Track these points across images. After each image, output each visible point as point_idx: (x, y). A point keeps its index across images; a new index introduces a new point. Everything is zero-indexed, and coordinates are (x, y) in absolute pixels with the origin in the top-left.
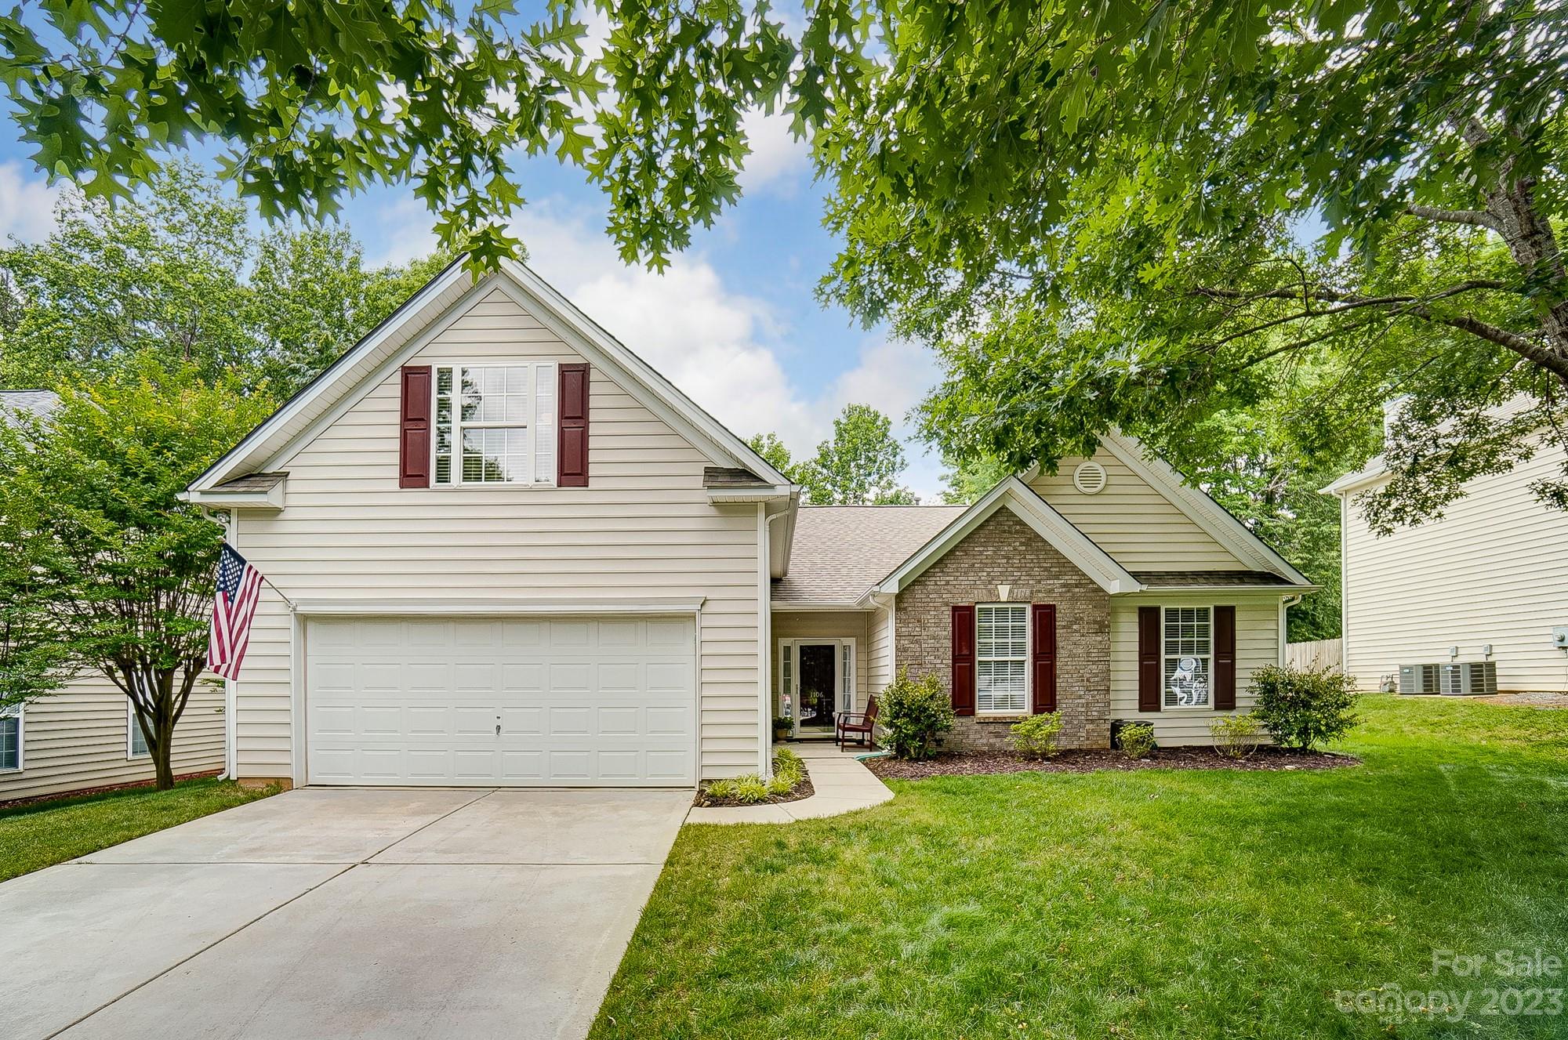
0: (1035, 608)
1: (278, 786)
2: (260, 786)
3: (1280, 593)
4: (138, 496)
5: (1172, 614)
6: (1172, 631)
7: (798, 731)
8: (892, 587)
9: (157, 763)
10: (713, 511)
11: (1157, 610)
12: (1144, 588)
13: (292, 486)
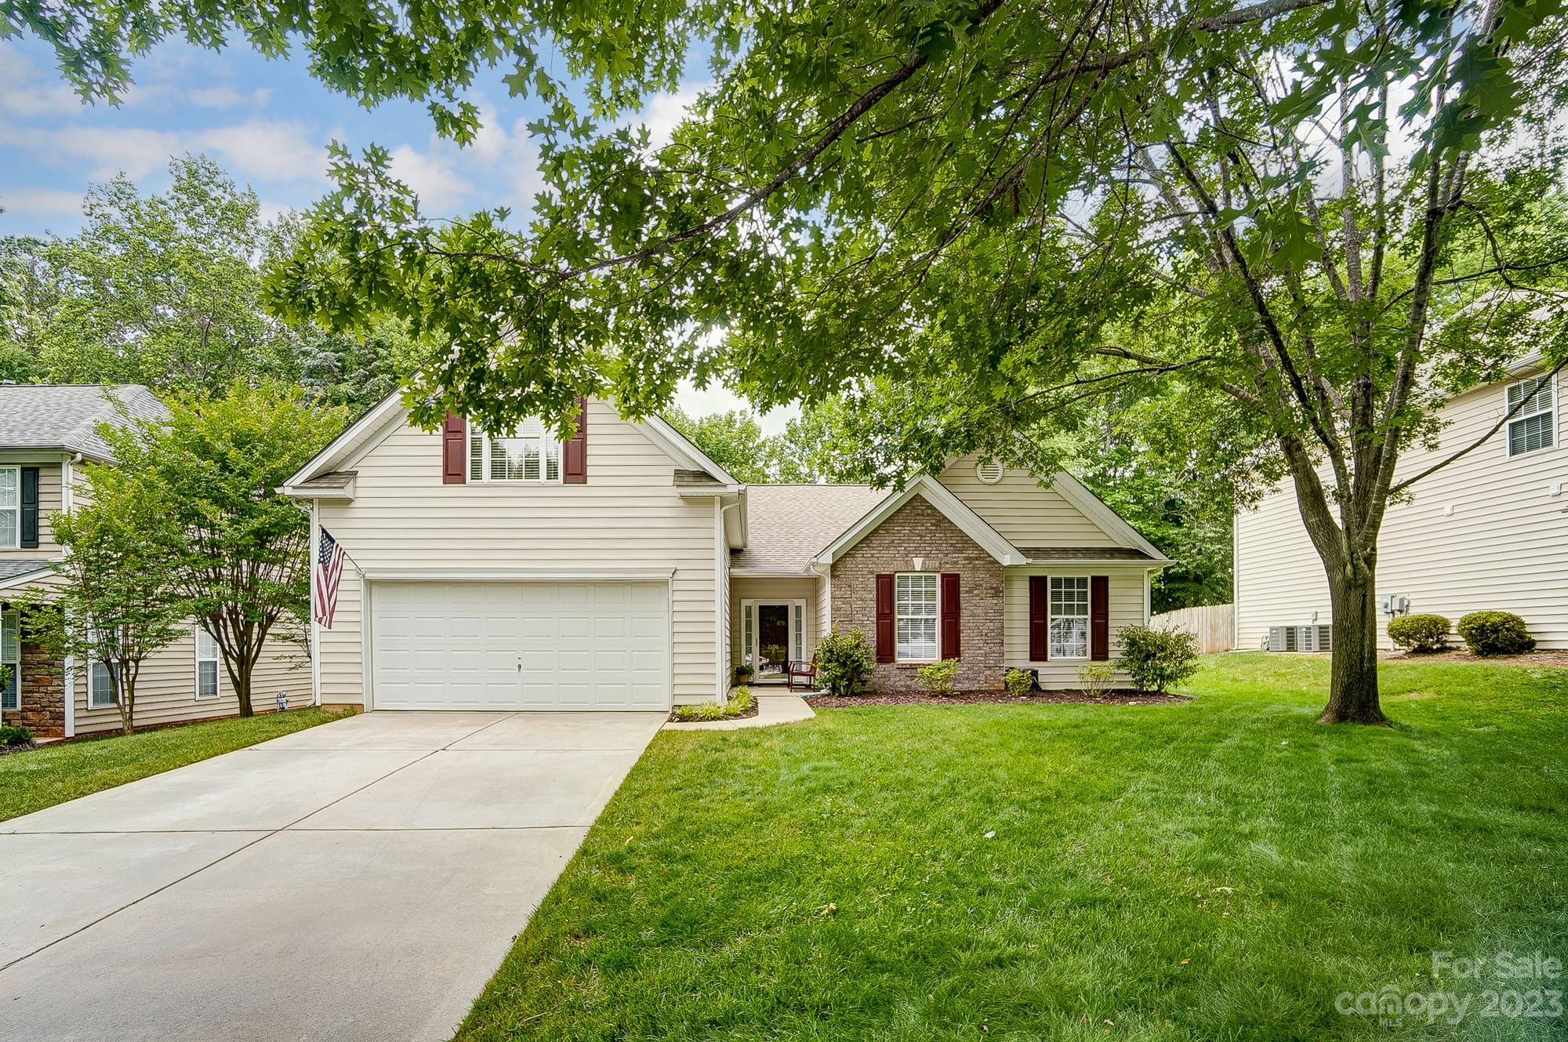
0: (943, 576)
1: (353, 710)
2: (340, 711)
3: (1143, 567)
4: (236, 488)
5: (1057, 583)
6: (1056, 596)
7: (759, 676)
8: (828, 559)
9: (240, 695)
10: (681, 503)
11: (1045, 578)
12: (1030, 561)
13: (360, 482)
